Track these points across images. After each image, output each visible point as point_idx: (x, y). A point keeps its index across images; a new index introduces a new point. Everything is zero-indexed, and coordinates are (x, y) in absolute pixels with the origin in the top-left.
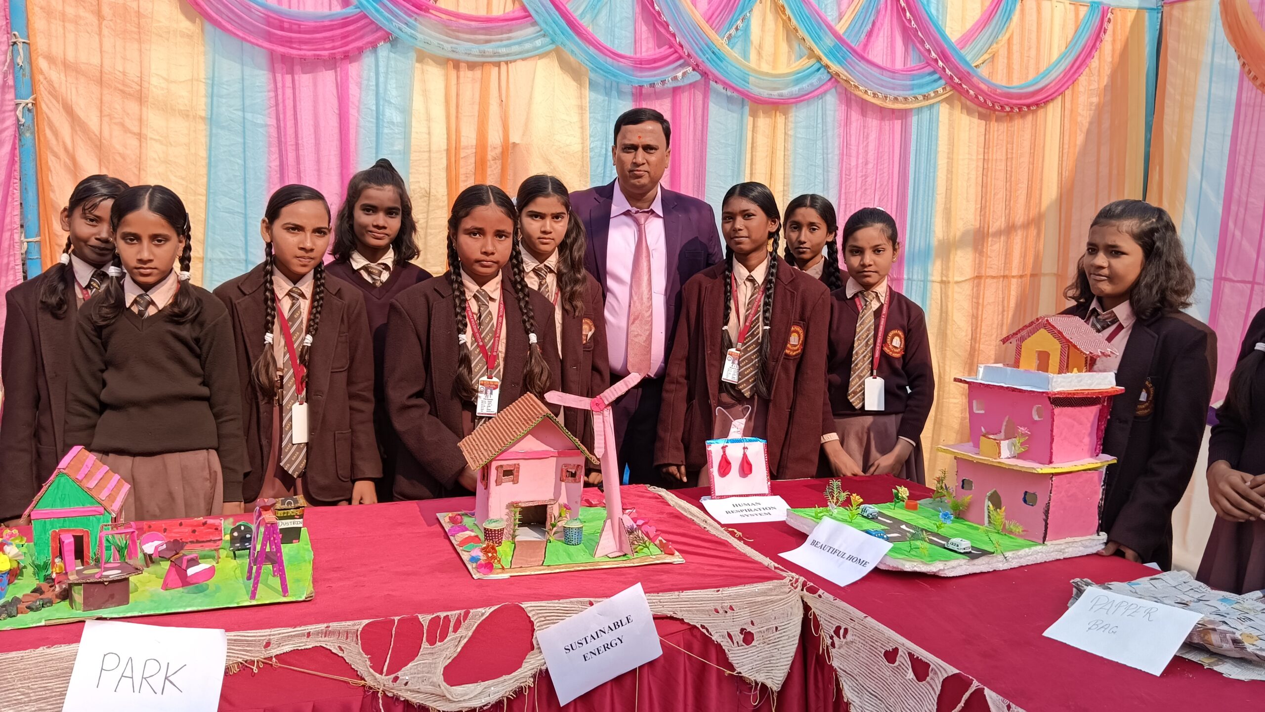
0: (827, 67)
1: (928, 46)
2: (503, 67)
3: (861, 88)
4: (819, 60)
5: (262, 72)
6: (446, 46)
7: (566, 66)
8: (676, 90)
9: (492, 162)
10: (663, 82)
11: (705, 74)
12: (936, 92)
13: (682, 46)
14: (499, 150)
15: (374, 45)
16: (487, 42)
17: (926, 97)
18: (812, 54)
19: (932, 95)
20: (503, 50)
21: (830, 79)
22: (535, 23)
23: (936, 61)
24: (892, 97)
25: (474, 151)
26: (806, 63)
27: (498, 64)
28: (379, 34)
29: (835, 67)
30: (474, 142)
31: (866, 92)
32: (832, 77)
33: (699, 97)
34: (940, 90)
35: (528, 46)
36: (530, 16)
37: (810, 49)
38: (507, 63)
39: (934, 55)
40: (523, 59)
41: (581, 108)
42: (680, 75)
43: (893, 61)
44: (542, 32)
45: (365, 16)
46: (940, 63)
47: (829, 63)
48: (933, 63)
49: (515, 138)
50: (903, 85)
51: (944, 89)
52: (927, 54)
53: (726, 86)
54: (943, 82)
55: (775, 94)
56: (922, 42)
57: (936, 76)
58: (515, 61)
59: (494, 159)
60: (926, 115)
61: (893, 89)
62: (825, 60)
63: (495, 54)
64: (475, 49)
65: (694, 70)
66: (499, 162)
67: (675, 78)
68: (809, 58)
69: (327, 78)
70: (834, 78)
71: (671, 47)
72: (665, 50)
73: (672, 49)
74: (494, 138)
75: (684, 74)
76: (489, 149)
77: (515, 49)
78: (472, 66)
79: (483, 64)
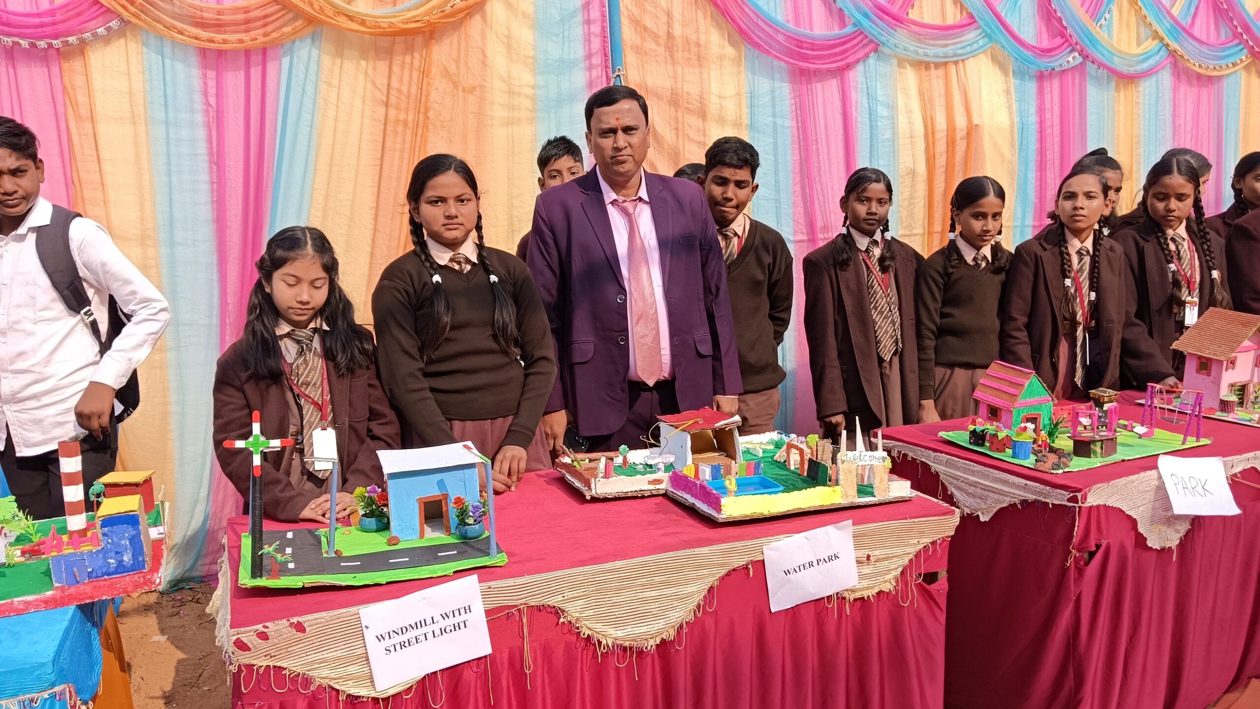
0: (1167, 45)
1: (1235, 23)
2: (961, 64)
3: (1191, 61)
4: (1162, 40)
5: (785, 84)
6: (921, 51)
7: (994, 59)
8: (1063, 72)
9: (960, 141)
10: (1061, 65)
11: (1086, 57)
12: (1241, 60)
13: (1071, 36)
14: (965, 132)
15: (867, 56)
16: (946, 46)
17: (1234, 65)
18: (1156, 36)
19: (1239, 62)
20: (960, 52)
21: (1169, 55)
22: (979, 27)
23: (1241, 34)
24: (1212, 67)
25: (946, 133)
26: (1151, 45)
27: (956, 63)
28: (872, 46)
29: (1174, 45)
30: (945, 127)
31: (1194, 65)
32: (1170, 53)
33: (1077, 76)
34: (1244, 58)
35: (975, 46)
36: (975, 21)
37: (1156, 32)
38: (963, 61)
39: (1240, 30)
40: (973, 57)
41: (1007, 92)
42: (1070, 59)
43: (1208, 36)
44: (984, 34)
45: (862, 33)
46: (1245, 37)
47: (1169, 42)
48: (1240, 37)
49: (976, 121)
50: (1217, 56)
51: (1246, 57)
52: (1234, 29)
53: (1101, 65)
54: (1245, 51)
55: (1132, 70)
56: (1231, 20)
57: (1241, 47)
58: (967, 59)
59: (962, 139)
60: (1232, 79)
61: (1212, 59)
62: (1167, 40)
63: (955, 55)
64: (940, 51)
65: (1079, 55)
66: (965, 141)
67: (1068, 62)
68: (1153, 39)
69: (833, 85)
70: (1172, 54)
71: (1062, 37)
72: (1058, 41)
73: (1064, 39)
74: (961, 122)
75: (1074, 58)
76: (957, 131)
77: (968, 49)
78: (937, 66)
79: (946, 63)
